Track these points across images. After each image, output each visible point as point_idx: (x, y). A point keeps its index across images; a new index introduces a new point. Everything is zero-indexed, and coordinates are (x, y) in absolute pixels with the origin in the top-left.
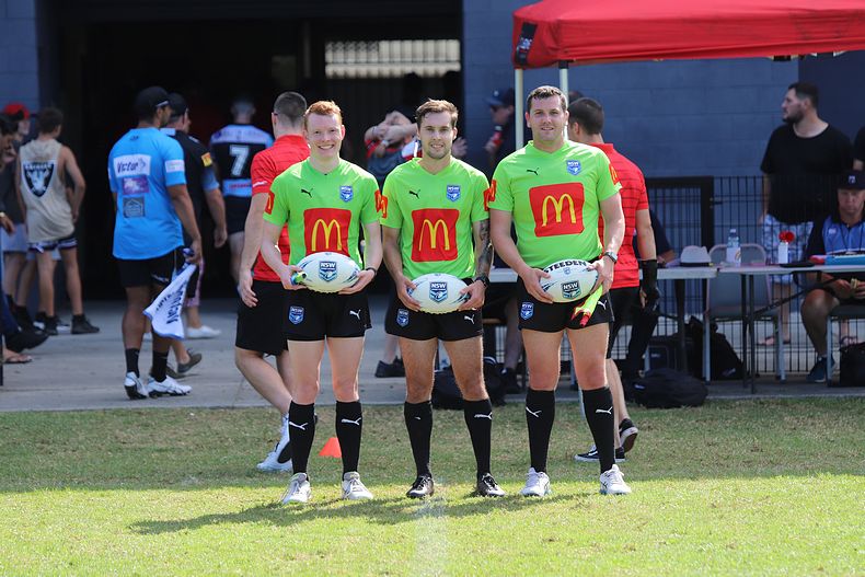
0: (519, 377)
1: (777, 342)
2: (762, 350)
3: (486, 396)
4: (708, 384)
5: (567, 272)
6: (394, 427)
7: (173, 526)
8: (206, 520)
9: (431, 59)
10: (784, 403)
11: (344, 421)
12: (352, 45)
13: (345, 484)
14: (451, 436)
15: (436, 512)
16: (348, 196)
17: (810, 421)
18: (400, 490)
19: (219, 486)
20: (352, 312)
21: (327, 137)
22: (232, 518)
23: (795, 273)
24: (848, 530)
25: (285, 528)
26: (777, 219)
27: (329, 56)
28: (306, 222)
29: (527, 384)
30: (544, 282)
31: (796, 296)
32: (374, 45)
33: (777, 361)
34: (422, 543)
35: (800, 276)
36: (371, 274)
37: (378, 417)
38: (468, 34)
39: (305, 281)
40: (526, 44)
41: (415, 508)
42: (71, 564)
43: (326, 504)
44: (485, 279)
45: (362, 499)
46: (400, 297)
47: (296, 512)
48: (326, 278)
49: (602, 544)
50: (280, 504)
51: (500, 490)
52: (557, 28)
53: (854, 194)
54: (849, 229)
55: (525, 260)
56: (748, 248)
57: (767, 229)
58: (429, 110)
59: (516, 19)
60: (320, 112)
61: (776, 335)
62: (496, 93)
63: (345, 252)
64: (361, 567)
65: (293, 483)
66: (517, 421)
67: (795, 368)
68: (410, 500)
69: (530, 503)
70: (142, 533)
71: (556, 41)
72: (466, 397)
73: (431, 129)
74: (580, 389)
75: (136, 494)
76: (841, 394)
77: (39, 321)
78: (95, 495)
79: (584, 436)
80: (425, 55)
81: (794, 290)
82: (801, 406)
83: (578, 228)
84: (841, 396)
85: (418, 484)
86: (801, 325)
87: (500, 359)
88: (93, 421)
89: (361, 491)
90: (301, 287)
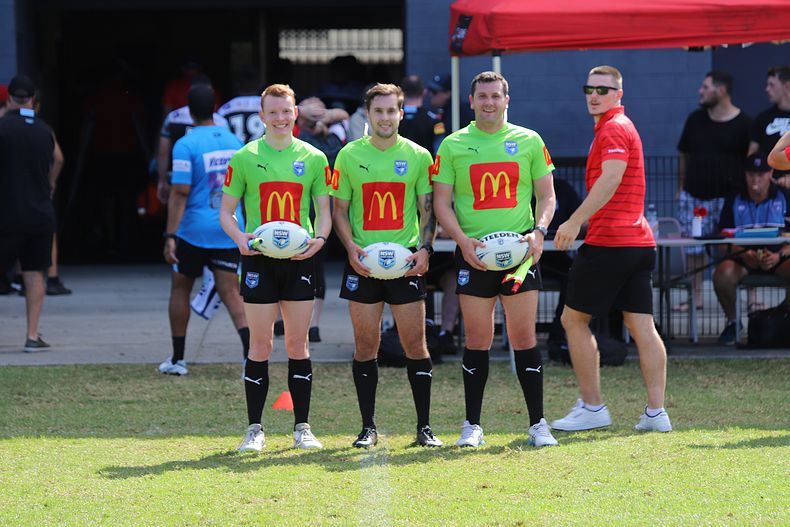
0: (455, 338)
1: (691, 308)
2: (676, 315)
3: (427, 355)
4: (628, 345)
5: (500, 242)
6: (341, 383)
7: (139, 471)
8: (169, 466)
9: (376, 46)
10: (697, 364)
11: (296, 376)
12: (303, 33)
13: (296, 434)
14: (394, 392)
15: (381, 460)
16: (300, 171)
17: (720, 380)
18: (348, 440)
19: (181, 435)
20: (303, 278)
21: (282, 117)
22: (193, 464)
23: (707, 245)
24: (755, 480)
25: (241, 475)
26: (693, 195)
27: (283, 44)
28: (262, 194)
29: (463, 345)
30: (479, 251)
31: (709, 266)
32: (324, 33)
33: (690, 325)
34: (367, 488)
35: (712, 248)
36: (321, 242)
37: (326, 373)
38: (410, 23)
39: (260, 247)
40: (462, 33)
41: (361, 457)
42: (46, 506)
43: (279, 453)
44: (429, 247)
45: (312, 448)
46: (352, 263)
47: (252, 460)
48: (279, 245)
49: (532, 491)
50: (237, 452)
51: (437, 441)
52: (491, 19)
53: (760, 175)
54: (757, 206)
55: (464, 230)
56: (664, 222)
57: (682, 204)
58: (378, 94)
59: (453, 11)
60: (276, 94)
61: (690, 302)
62: (437, 78)
63: (297, 222)
64: (311, 511)
65: (249, 434)
66: (453, 378)
67: (707, 331)
68: (355, 450)
69: (466, 453)
70: (110, 477)
71: (490, 30)
72: (409, 356)
73: (379, 111)
74: (512, 349)
75: (105, 442)
76: (749, 356)
77: (17, 283)
78: (67, 443)
79: (515, 392)
80: (370, 43)
81: (707, 260)
82: (713, 366)
83: (512, 203)
84: (749, 357)
85: (362, 436)
86: (713, 293)
87: (438, 321)
88: (66, 375)
89: (311, 441)
90: (256, 253)
